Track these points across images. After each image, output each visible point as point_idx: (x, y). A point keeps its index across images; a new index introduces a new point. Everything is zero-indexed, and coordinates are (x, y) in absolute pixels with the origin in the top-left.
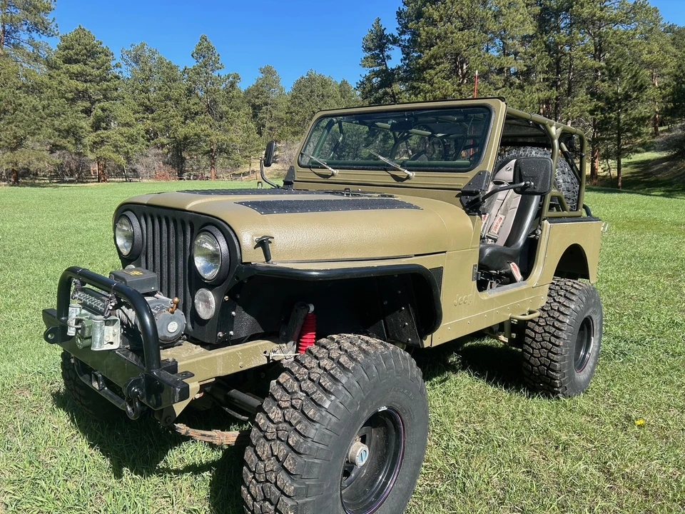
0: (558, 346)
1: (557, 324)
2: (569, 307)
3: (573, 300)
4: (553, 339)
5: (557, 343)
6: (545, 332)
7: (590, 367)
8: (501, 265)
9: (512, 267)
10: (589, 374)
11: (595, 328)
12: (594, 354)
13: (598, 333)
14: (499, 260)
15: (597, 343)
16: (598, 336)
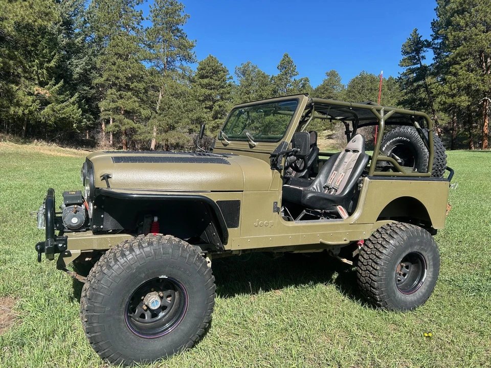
0: (376, 270)
1: (378, 254)
2: (389, 242)
3: (394, 238)
4: (373, 264)
5: (375, 267)
6: (370, 259)
7: (422, 292)
8: (324, 206)
9: (339, 209)
10: (418, 297)
11: (428, 262)
12: (428, 283)
13: (432, 267)
14: (321, 202)
15: (431, 274)
16: (432, 270)
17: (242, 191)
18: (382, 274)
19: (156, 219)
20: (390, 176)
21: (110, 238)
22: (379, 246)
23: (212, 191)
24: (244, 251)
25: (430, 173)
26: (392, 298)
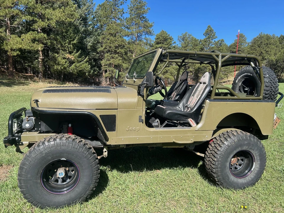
0: (214, 161)
1: (216, 150)
2: (224, 143)
3: (227, 140)
4: (213, 157)
5: (214, 159)
6: (211, 153)
7: (251, 177)
8: (178, 119)
9: (190, 120)
10: (248, 181)
11: (255, 158)
12: (256, 172)
13: (259, 161)
14: (176, 116)
15: (258, 166)
16: (259, 163)
17: (117, 109)
18: (219, 164)
19: (70, 125)
20: (227, 99)
21: (45, 135)
22: (217, 145)
23: (96, 109)
24: (127, 145)
25: (261, 97)
26: (227, 180)
